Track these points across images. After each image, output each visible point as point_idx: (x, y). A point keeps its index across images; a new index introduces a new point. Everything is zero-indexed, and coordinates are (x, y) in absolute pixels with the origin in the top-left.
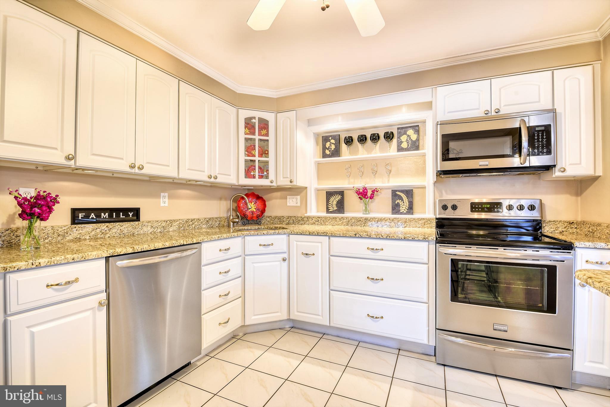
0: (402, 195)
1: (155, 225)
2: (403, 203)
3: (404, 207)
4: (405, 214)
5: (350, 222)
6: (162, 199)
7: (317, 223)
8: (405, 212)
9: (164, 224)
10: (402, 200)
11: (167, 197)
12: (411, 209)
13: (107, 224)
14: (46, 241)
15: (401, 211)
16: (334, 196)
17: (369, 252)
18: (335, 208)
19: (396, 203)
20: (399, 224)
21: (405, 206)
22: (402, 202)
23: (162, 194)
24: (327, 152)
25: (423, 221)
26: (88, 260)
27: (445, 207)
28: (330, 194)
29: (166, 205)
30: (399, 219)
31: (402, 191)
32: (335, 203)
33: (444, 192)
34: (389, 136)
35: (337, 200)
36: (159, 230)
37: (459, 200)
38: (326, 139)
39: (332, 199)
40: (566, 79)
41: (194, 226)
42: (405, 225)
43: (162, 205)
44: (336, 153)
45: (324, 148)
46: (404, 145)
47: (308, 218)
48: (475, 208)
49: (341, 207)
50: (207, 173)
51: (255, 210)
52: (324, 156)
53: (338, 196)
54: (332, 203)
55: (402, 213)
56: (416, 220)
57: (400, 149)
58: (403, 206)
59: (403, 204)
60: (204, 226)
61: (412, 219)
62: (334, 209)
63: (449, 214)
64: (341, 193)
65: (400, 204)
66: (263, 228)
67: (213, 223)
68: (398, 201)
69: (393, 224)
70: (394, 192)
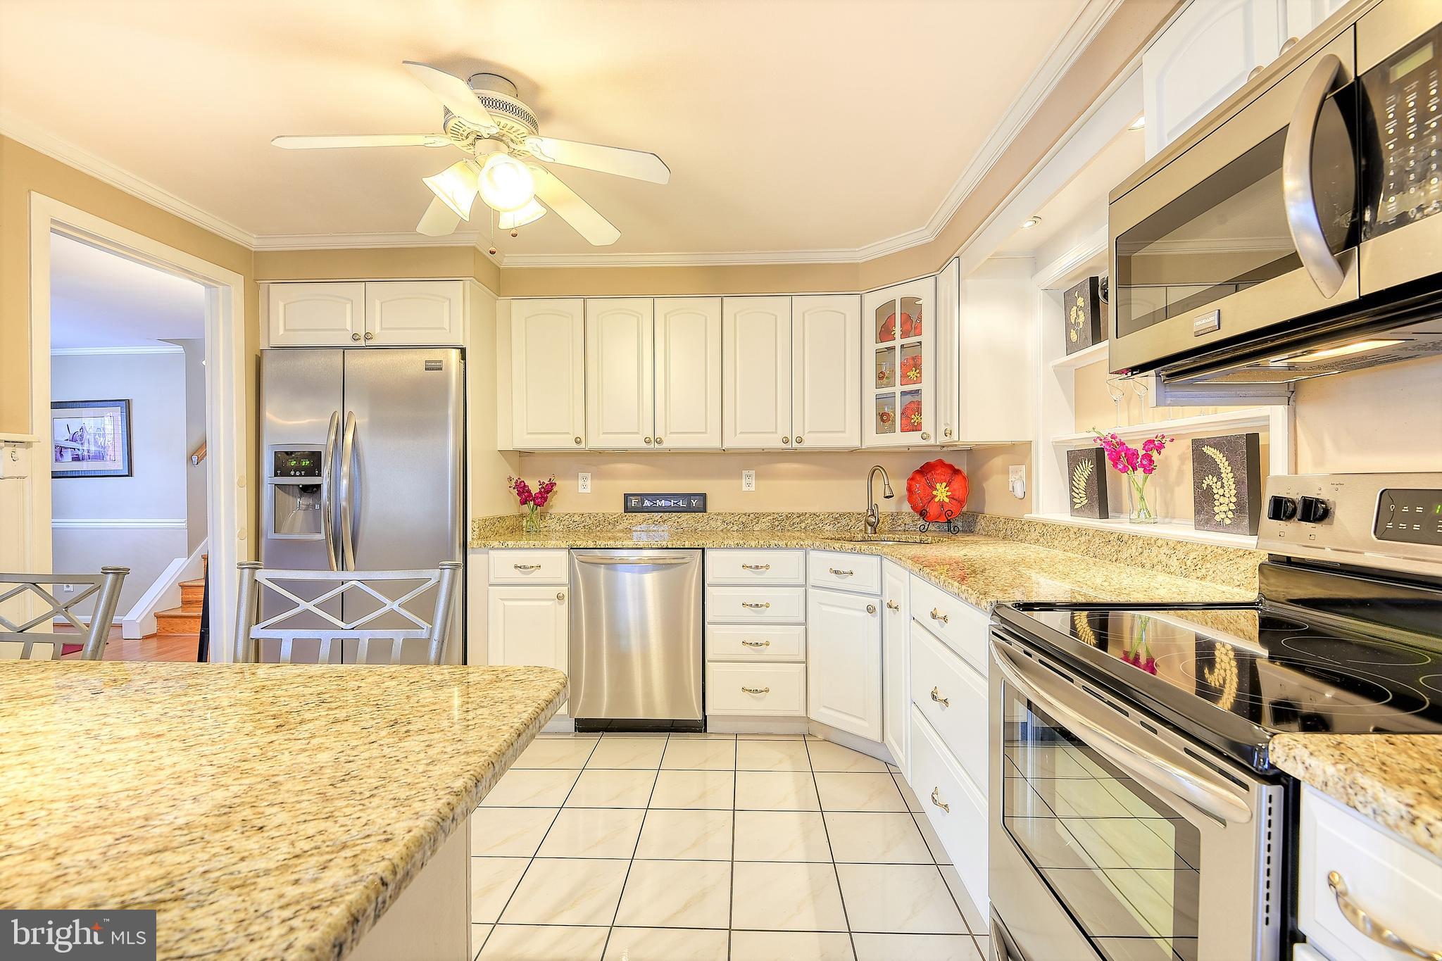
0: (1219, 457)
1: (728, 519)
2: (1222, 487)
3: (1224, 502)
4: (1223, 526)
6: (744, 481)
8: (1228, 521)
9: (744, 519)
10: (1220, 478)
11: (754, 477)
13: (662, 514)
14: (598, 529)
15: (1218, 518)
16: (1080, 464)
18: (1084, 501)
19: (1205, 486)
21: (1227, 501)
22: (1219, 483)
23: (745, 472)
24: (1072, 336)
26: (547, 548)
27: (1279, 508)
28: (1075, 459)
29: (753, 489)
31: (1218, 443)
32: (1083, 484)
33: (1328, 443)
35: (1086, 474)
36: (735, 528)
37: (1338, 481)
38: (1069, 300)
39: (1079, 472)
41: (803, 525)
43: (745, 488)
45: (1068, 325)
47: (1030, 523)
49: (1093, 497)
50: (780, 436)
51: (947, 500)
52: (1069, 347)
53: (1089, 465)
54: (1078, 486)
55: (1220, 526)
56: (1231, 556)
58: (1222, 500)
59: (1221, 492)
60: (827, 527)
61: (1220, 551)
62: (1081, 504)
64: (1102, 455)
65: (1215, 491)
67: (851, 524)
68: (1209, 480)
69: (1174, 562)
70: (1198, 445)
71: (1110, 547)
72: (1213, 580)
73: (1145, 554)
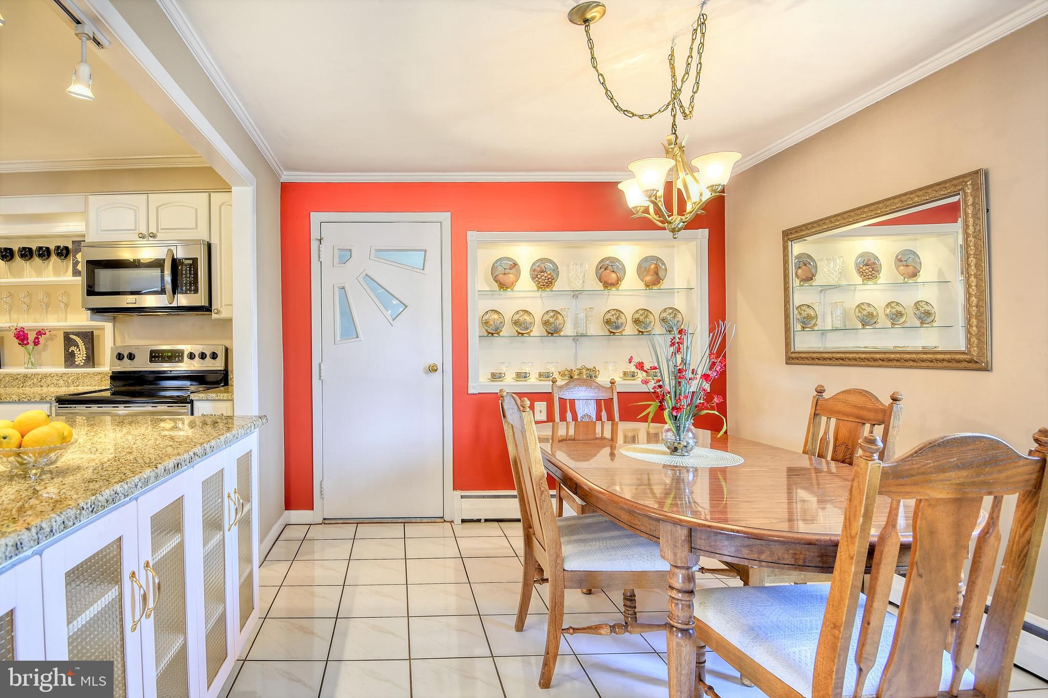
0: (77, 339)
2: (79, 351)
3: (79, 358)
4: (82, 367)
8: (82, 364)
10: (78, 347)
12: (90, 360)
15: (77, 363)
19: (70, 351)
20: (69, 381)
21: (82, 356)
22: (78, 350)
25: (100, 376)
27: (121, 357)
30: (70, 374)
31: (77, 334)
34: (62, 253)
37: (137, 347)
40: (222, 205)
42: (77, 383)
48: (155, 357)
55: (78, 366)
56: (91, 376)
57: (75, 272)
58: (79, 356)
59: (79, 353)
61: (86, 374)
65: (75, 352)
68: (72, 348)
69: (62, 382)
70: (67, 335)
71: (17, 381)
72: (83, 386)
73: (43, 381)
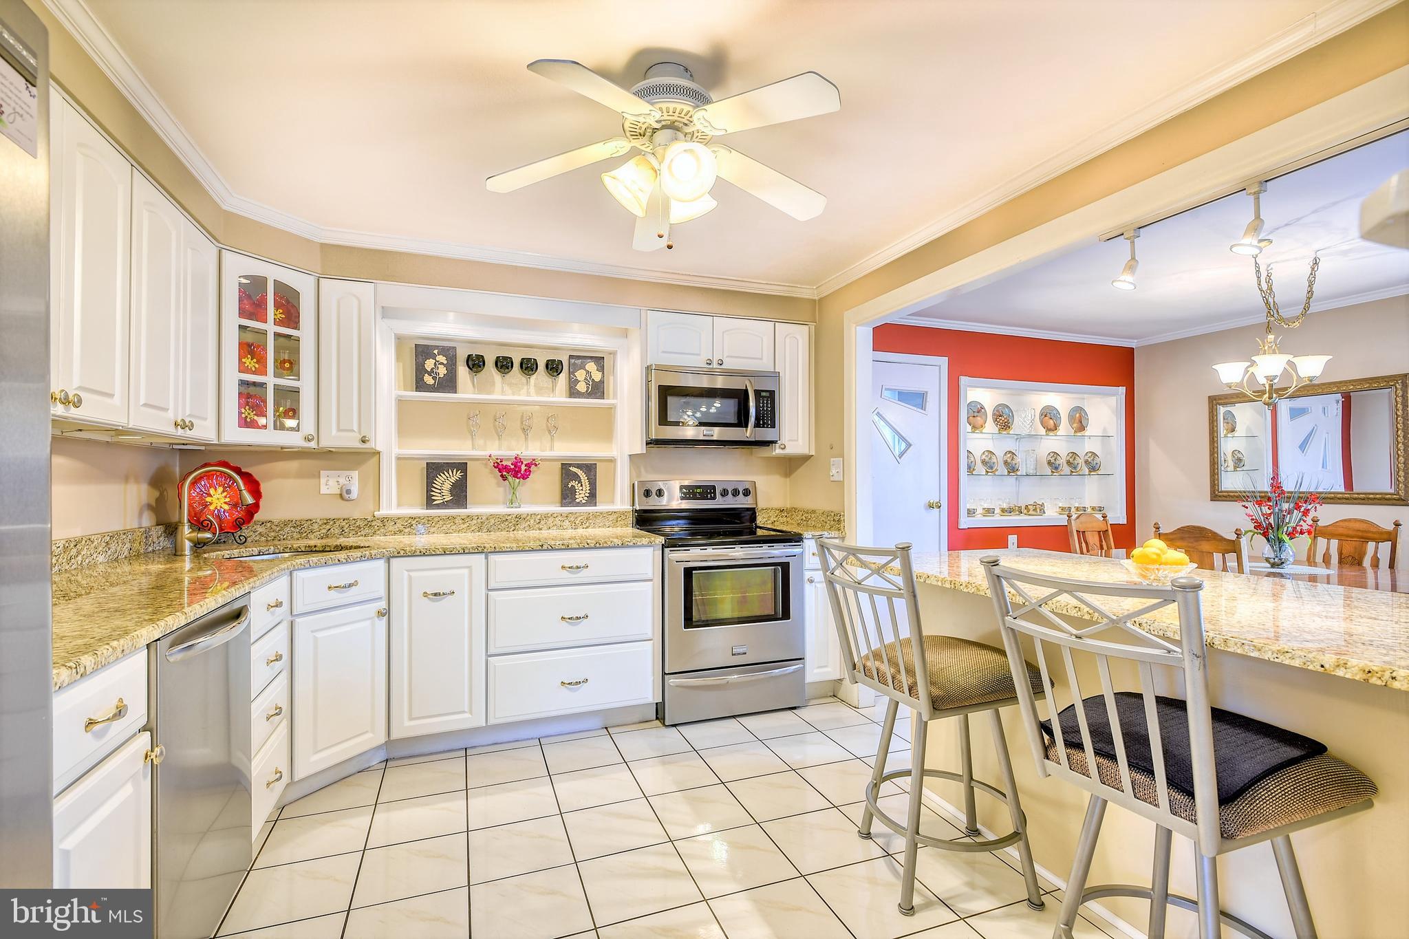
0: (579, 472)
2: (582, 486)
3: (582, 495)
4: (584, 505)
5: (483, 524)
7: (406, 530)
8: (584, 501)
10: (580, 482)
12: (592, 497)
15: (577, 501)
16: (445, 473)
17: (565, 573)
18: (448, 498)
19: (570, 486)
20: (577, 522)
21: (584, 492)
22: (580, 485)
24: (429, 380)
25: (615, 516)
27: (647, 493)
28: (434, 469)
30: (578, 514)
31: (579, 466)
32: (447, 486)
33: (642, 470)
34: (554, 368)
35: (453, 480)
37: (667, 483)
38: (423, 352)
39: (440, 479)
42: (587, 524)
44: (448, 384)
45: (420, 371)
46: (582, 387)
47: (384, 520)
48: (687, 493)
49: (459, 494)
51: (226, 507)
52: (420, 386)
53: (455, 473)
54: (440, 488)
55: (579, 504)
56: (603, 515)
57: (573, 392)
58: (581, 492)
59: (581, 488)
61: (598, 514)
62: (445, 500)
63: (653, 503)
64: (462, 467)
65: (577, 488)
66: (271, 551)
68: (572, 483)
69: (567, 523)
70: (565, 467)
71: (507, 524)
72: (594, 527)
73: (542, 522)
